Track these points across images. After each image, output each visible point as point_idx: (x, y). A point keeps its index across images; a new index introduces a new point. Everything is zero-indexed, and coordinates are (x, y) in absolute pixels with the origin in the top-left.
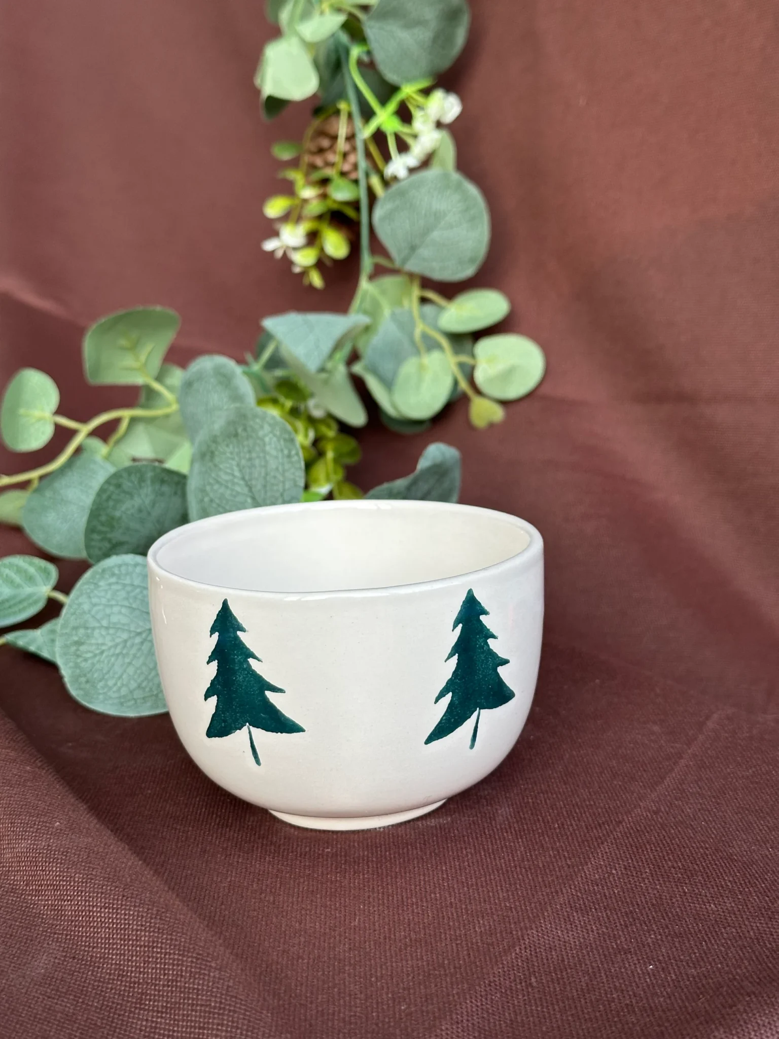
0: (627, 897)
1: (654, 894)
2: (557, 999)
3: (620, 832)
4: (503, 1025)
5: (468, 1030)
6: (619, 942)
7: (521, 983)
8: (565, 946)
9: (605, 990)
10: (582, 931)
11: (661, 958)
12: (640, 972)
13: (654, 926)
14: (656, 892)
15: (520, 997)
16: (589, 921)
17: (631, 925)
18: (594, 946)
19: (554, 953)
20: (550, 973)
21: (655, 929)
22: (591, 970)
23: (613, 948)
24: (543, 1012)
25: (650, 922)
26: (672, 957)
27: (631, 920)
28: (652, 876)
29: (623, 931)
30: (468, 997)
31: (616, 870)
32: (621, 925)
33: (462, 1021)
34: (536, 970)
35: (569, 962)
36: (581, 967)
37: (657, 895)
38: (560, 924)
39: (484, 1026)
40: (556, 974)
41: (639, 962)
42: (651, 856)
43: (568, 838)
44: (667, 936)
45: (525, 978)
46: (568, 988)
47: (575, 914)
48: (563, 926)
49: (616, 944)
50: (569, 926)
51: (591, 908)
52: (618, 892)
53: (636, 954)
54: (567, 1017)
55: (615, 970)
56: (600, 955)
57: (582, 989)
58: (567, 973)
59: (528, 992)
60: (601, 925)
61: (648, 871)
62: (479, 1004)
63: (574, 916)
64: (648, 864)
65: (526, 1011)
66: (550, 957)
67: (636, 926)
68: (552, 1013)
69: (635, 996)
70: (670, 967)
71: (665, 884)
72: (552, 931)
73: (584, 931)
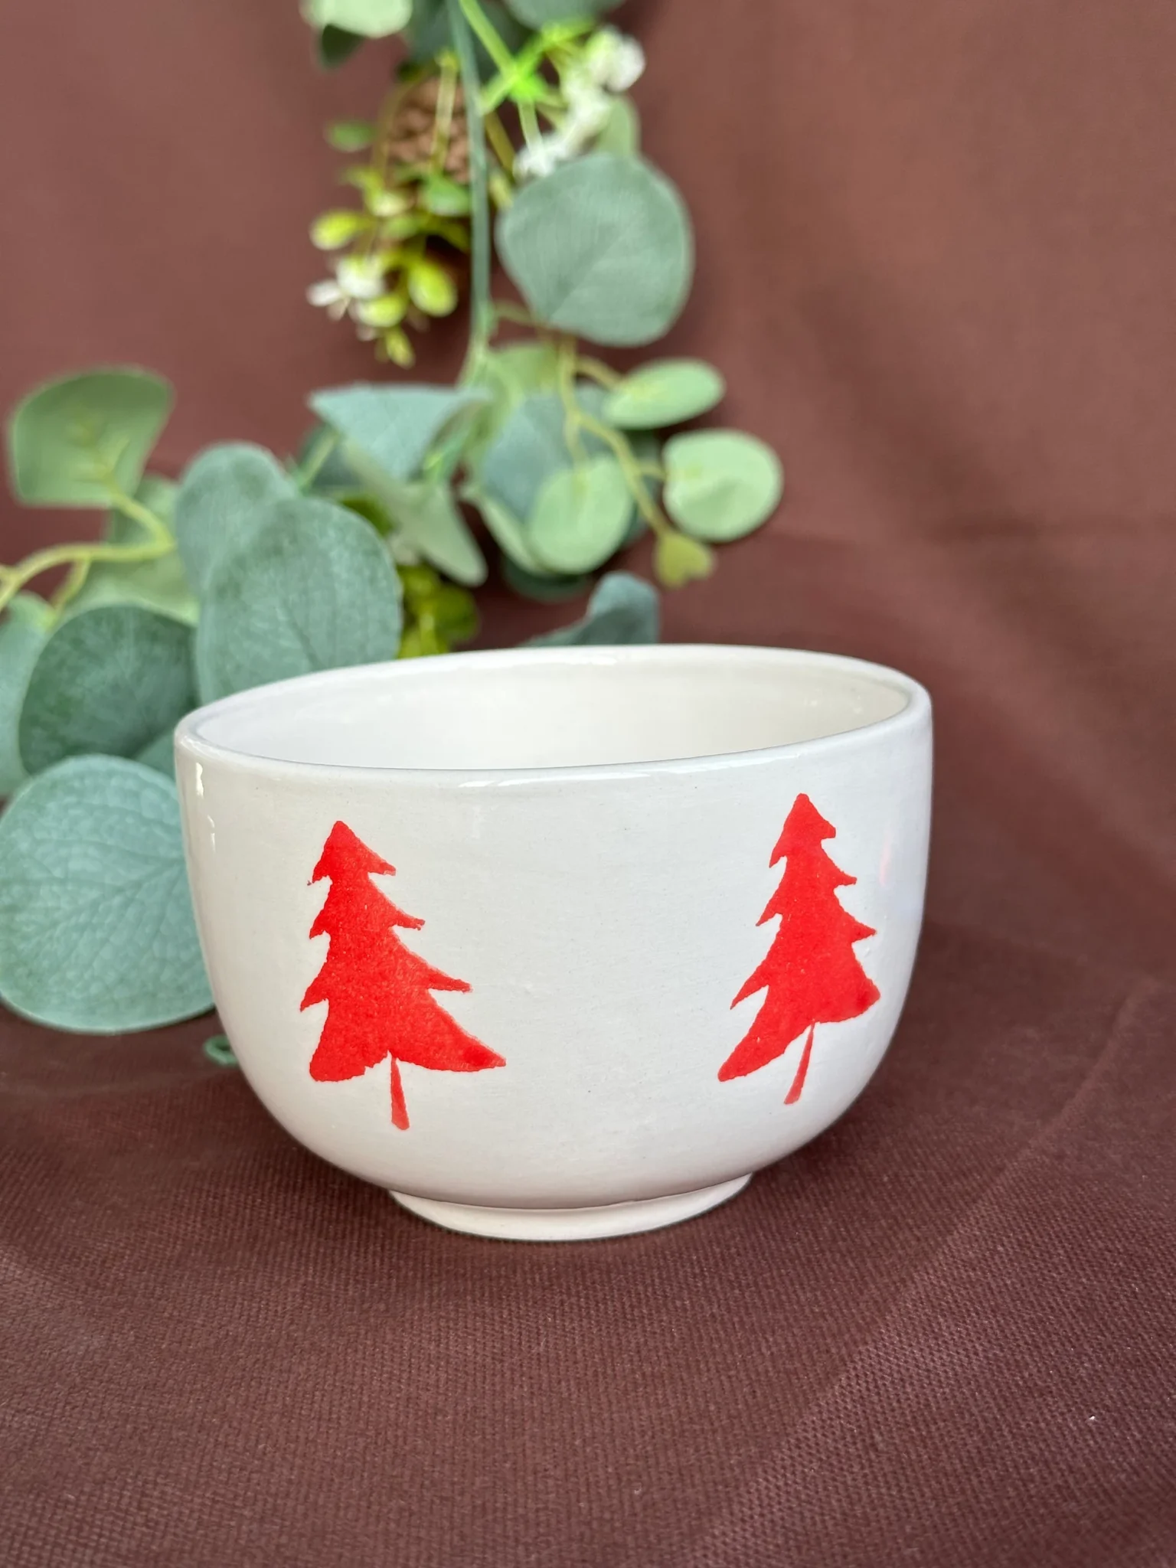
0: (1031, 1294)
1: (1078, 1291)
2: (925, 1474)
3: (1002, 1185)
4: (830, 1524)
5: (764, 1533)
6: (1026, 1375)
7: (855, 1443)
8: (928, 1377)
9: (1013, 1460)
10: (958, 1353)
11: (1108, 1402)
12: (1075, 1428)
13: (1086, 1346)
14: (1081, 1288)
15: (856, 1469)
16: (968, 1334)
17: (1045, 1344)
18: (982, 1381)
19: (909, 1390)
20: (908, 1426)
21: (1090, 1351)
22: (982, 1425)
23: (1017, 1385)
24: (902, 1498)
25: (1078, 1340)
26: (1128, 1401)
27: (1043, 1335)
28: (1071, 1262)
29: (1031, 1355)
30: (760, 1470)
31: (1003, 1245)
32: (1026, 1343)
33: (752, 1517)
34: (880, 1418)
35: (938, 1408)
36: (963, 1418)
37: (1084, 1293)
38: (916, 1336)
39: (793, 1524)
40: (918, 1429)
41: (1070, 1411)
42: (1065, 1228)
43: (909, 1197)
44: (1113, 1365)
45: (861, 1433)
46: (944, 1455)
47: (941, 1320)
48: (923, 1341)
49: (1022, 1378)
50: (932, 1343)
51: (968, 1311)
52: (1013, 1283)
53: (1061, 1396)
54: (949, 1507)
55: (1028, 1425)
56: (995, 1399)
57: (970, 1458)
58: (938, 1429)
59: (870, 1460)
60: (989, 1342)
61: (1061, 1252)
62: (781, 1483)
63: (939, 1324)
64: (1060, 1242)
65: (870, 1496)
66: (903, 1397)
67: (1054, 1347)
68: (919, 1500)
69: (1071, 1472)
70: (1128, 1418)
71: (1096, 1276)
72: (902, 1348)
73: (961, 1351)
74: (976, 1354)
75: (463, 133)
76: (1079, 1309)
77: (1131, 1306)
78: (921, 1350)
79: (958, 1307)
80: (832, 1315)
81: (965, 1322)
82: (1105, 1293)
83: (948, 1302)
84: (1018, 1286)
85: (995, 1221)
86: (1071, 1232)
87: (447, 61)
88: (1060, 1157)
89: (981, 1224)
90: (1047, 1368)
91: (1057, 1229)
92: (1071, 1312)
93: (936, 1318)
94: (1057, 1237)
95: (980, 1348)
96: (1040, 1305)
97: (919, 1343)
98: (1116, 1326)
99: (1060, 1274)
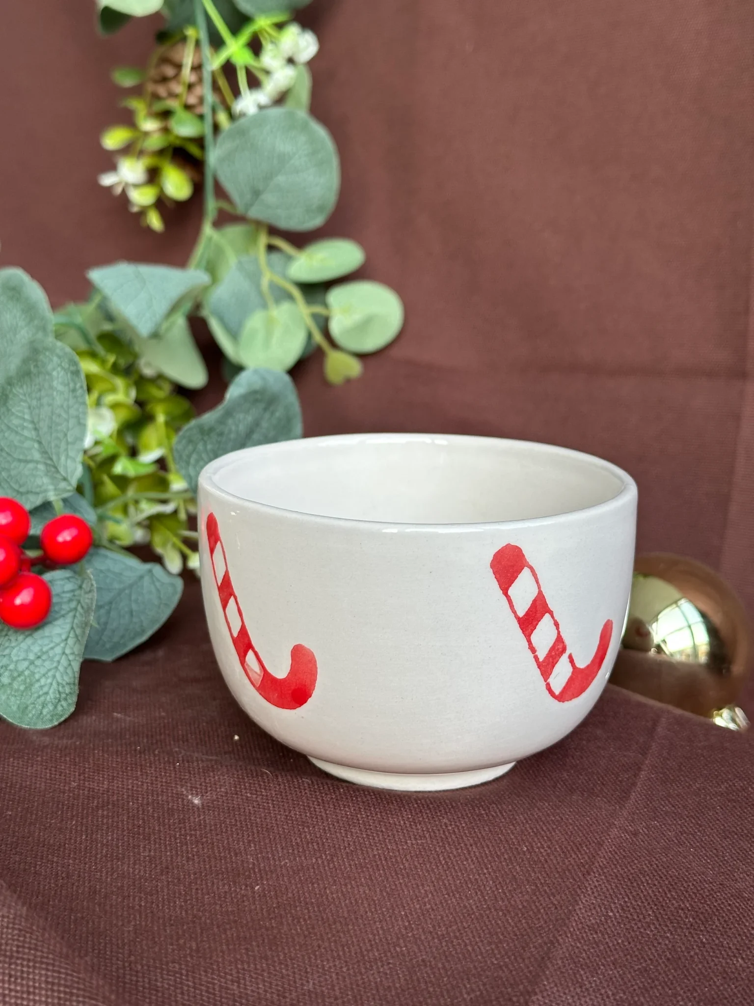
0: (635, 949)
1: (666, 945)
13: (679, 989)
16: (601, 983)
25: (672, 984)
27: (649, 981)
28: (658, 921)
31: (612, 911)
37: (670, 946)
38: (568, 986)
47: (582, 972)
48: (572, 989)
50: (578, 990)
51: (598, 964)
52: (623, 941)
60: (616, 988)
61: (651, 913)
63: (581, 975)
72: (560, 996)
73: (598, 995)
74: (608, 997)
75: (200, 80)
76: (668, 959)
77: (703, 955)
78: (573, 997)
79: (591, 962)
80: (507, 966)
81: (597, 973)
82: (684, 944)
83: (584, 959)
84: (626, 944)
85: (605, 889)
86: (655, 895)
87: (190, 32)
88: (635, 834)
89: (596, 894)
91: (645, 893)
92: (663, 962)
93: (578, 971)
94: (647, 900)
95: (610, 993)
96: (642, 957)
97: (570, 991)
98: (695, 971)
99: (652, 931)
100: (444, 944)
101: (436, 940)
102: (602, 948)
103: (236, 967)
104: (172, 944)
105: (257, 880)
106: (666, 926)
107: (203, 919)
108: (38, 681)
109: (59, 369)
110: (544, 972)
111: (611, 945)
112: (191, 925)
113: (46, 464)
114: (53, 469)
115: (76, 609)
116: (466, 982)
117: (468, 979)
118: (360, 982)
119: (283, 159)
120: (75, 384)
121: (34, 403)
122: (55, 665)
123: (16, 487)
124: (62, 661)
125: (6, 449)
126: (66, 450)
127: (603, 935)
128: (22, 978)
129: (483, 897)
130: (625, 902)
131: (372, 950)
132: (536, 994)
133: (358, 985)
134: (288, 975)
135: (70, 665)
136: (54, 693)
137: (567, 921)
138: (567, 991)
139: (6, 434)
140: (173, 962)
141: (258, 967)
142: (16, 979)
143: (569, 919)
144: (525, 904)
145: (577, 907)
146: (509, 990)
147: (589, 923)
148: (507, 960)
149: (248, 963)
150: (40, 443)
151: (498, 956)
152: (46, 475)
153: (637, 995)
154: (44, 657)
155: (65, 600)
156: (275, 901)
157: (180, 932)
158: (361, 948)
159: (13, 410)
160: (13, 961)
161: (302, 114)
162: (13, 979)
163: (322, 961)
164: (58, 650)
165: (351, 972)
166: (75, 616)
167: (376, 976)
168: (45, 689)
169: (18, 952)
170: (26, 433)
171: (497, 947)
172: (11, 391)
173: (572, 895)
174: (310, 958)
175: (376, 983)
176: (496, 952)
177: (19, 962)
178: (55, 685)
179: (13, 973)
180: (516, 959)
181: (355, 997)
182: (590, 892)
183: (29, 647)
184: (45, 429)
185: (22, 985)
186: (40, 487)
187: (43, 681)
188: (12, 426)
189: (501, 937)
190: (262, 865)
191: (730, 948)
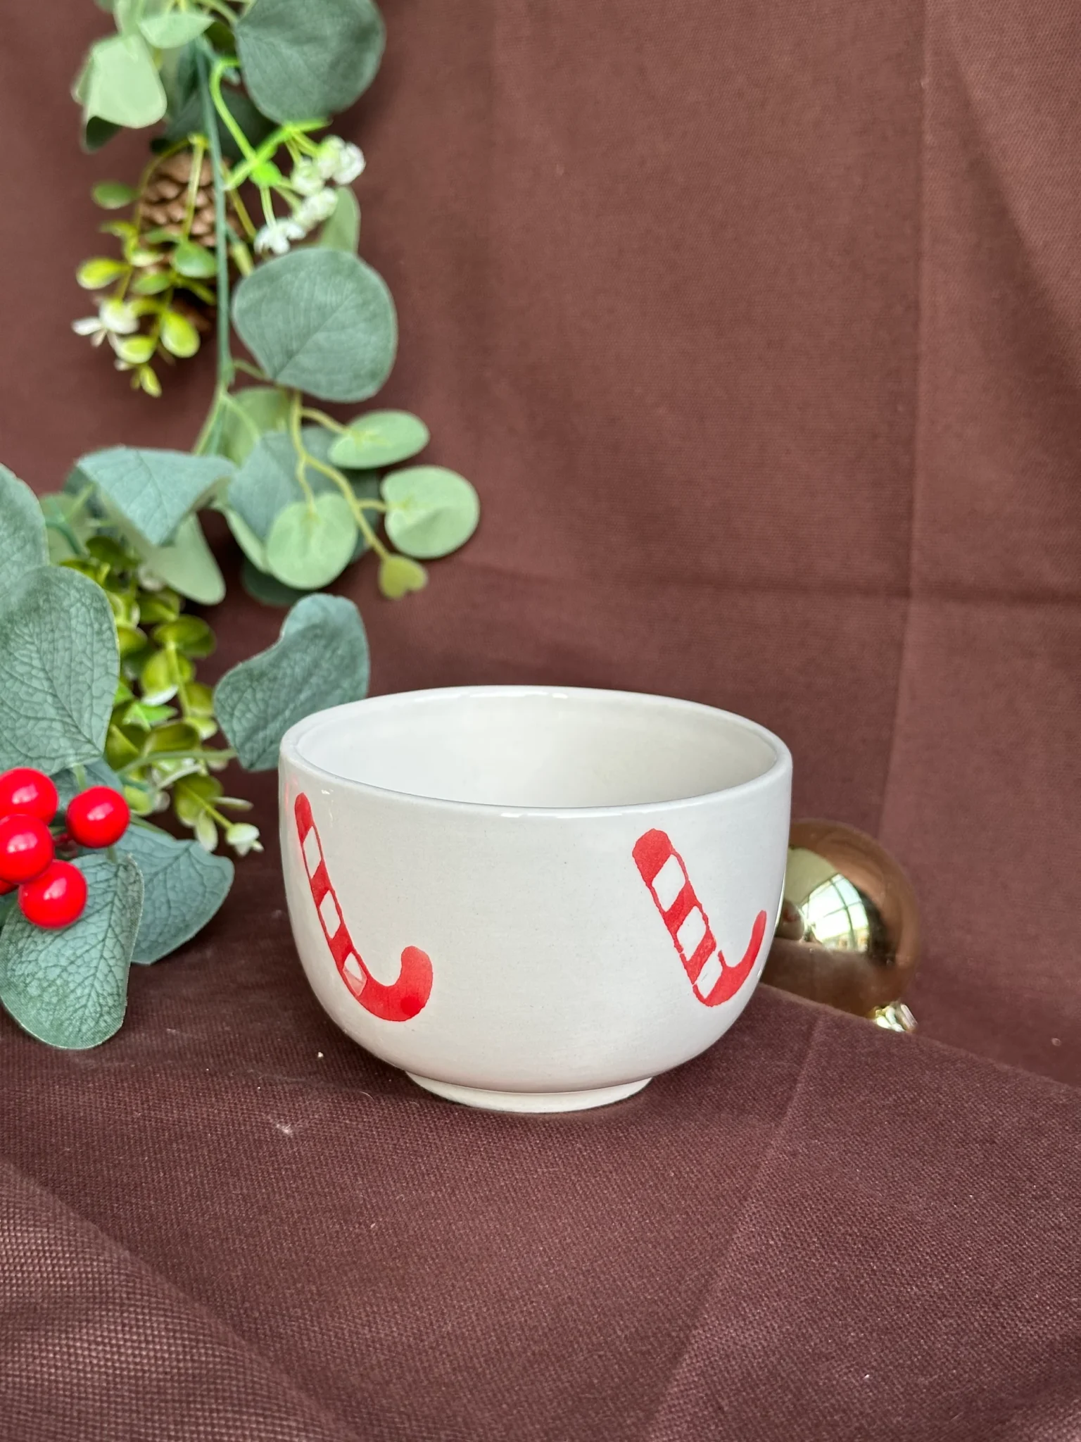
3: (762, 1181)
6: (812, 1344)
7: (707, 1408)
9: (821, 1411)
11: (875, 1364)
12: (857, 1384)
13: (849, 1320)
14: (834, 1271)
16: (766, 1315)
18: (783, 1351)
19: (734, 1363)
20: (739, 1391)
21: (852, 1323)
26: (888, 1363)
27: (816, 1311)
29: (812, 1329)
31: (773, 1239)
32: (807, 1320)
34: (719, 1387)
35: (758, 1376)
36: (777, 1381)
38: (730, 1319)
40: (748, 1393)
41: (850, 1371)
44: (871, 1333)
45: (709, 1400)
46: (771, 1412)
47: (745, 1305)
48: (735, 1322)
49: (810, 1346)
50: (742, 1324)
51: (761, 1296)
52: (786, 1272)
53: (841, 1359)
55: (824, 1383)
56: (796, 1364)
57: (790, 1412)
58: (761, 1392)
59: (720, 1420)
60: (781, 1320)
61: (816, 1240)
64: (813, 1231)
66: (730, 1369)
67: (827, 1321)
69: (863, 1417)
70: (891, 1375)
71: (844, 1259)
73: (763, 1329)
74: (774, 1329)
76: (837, 1289)
77: (874, 1283)
78: (735, 1330)
79: (753, 1294)
80: (662, 1301)
83: (745, 1290)
84: (790, 1274)
85: (764, 1217)
86: (819, 1220)
87: (197, 140)
88: (794, 1154)
89: (754, 1221)
90: (826, 1340)
91: (809, 1218)
92: (832, 1292)
94: (810, 1226)
95: (776, 1326)
96: (809, 1288)
97: (732, 1324)
98: (866, 1301)
99: (817, 1260)
100: (590, 1280)
101: (581, 1277)
102: (764, 1279)
103: (365, 1311)
104: (289, 1288)
105: (371, 1218)
106: (834, 1254)
107: (317, 1261)
108: (73, 991)
109: (79, 605)
110: (703, 1304)
111: (773, 1275)
112: (305, 1267)
113: (64, 723)
114: (73, 730)
115: (112, 902)
116: (618, 1318)
117: (621, 1315)
118: (503, 1323)
119: (324, 312)
120: (101, 625)
121: (45, 646)
122: (92, 971)
123: (23, 751)
124: (100, 967)
125: (9, 703)
126: (91, 705)
127: (764, 1265)
128: (138, 1327)
129: (629, 1229)
130: (787, 1229)
131: (512, 1288)
132: (696, 1328)
133: (501, 1326)
134: (424, 1317)
135: (111, 971)
136: (94, 1005)
137: (724, 1252)
138: (729, 1325)
139: (8, 684)
140: (294, 1307)
141: (389, 1309)
142: (131, 1327)
143: (726, 1249)
144: (677, 1235)
145: (735, 1236)
146: (667, 1325)
147: (748, 1253)
148: (661, 1294)
149: (378, 1306)
150: (55, 696)
151: (651, 1291)
152: (64, 736)
153: (805, 1327)
154: (79, 962)
155: (100, 892)
156: (395, 1239)
157: (296, 1276)
158: (499, 1286)
159: (16, 654)
160: (125, 1308)
161: (350, 256)
162: (127, 1329)
163: (458, 1301)
164: (95, 953)
165: (492, 1312)
166: (112, 912)
167: (520, 1315)
168: (83, 1001)
169: (129, 1299)
170: (35, 683)
171: (649, 1282)
172: (12, 629)
173: (728, 1223)
174: (444, 1299)
175: (520, 1323)
176: (649, 1286)
177: (132, 1309)
178: (93, 994)
179: (126, 1321)
180: (671, 1292)
181: (498, 1338)
182: (748, 1220)
183: (59, 950)
184: (62, 679)
185: (139, 1335)
186: (56, 751)
187: (79, 992)
188: (16, 675)
189: (653, 1271)
190: (374, 1201)
191: (903, 1275)
